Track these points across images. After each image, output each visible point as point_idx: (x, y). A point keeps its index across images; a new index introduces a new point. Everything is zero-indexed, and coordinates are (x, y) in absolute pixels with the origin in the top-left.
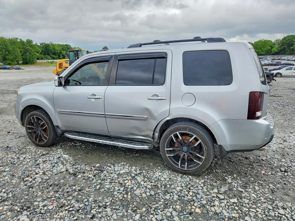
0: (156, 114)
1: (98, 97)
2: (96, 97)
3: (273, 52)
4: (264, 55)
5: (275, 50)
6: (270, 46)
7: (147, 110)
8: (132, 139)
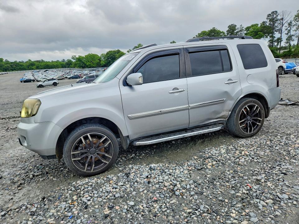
0: (233, 95)
1: (182, 90)
2: (180, 90)
3: (102, 65)
4: (96, 67)
5: (103, 63)
6: (99, 60)
7: (226, 93)
8: (207, 125)
